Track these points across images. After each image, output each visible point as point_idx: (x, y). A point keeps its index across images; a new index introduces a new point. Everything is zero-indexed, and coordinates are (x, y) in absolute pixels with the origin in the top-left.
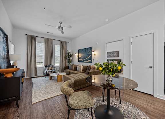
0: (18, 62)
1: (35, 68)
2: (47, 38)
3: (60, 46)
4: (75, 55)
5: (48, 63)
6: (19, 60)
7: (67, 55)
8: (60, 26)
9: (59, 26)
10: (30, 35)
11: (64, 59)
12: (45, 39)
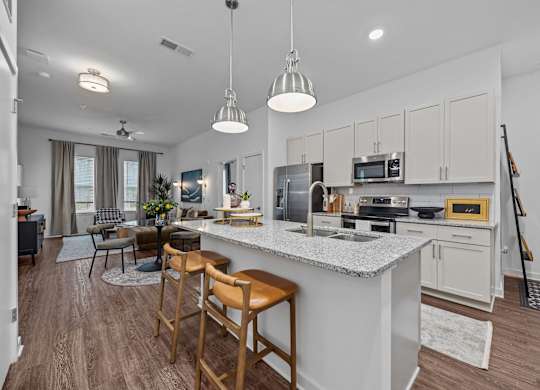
0: (32, 200)
1: (73, 216)
2: (103, 147)
3: (137, 163)
4: (175, 184)
5: (107, 204)
6: (34, 196)
7: (157, 185)
8: (123, 129)
9: (120, 129)
10: (60, 142)
11: (147, 194)
12: (98, 150)
